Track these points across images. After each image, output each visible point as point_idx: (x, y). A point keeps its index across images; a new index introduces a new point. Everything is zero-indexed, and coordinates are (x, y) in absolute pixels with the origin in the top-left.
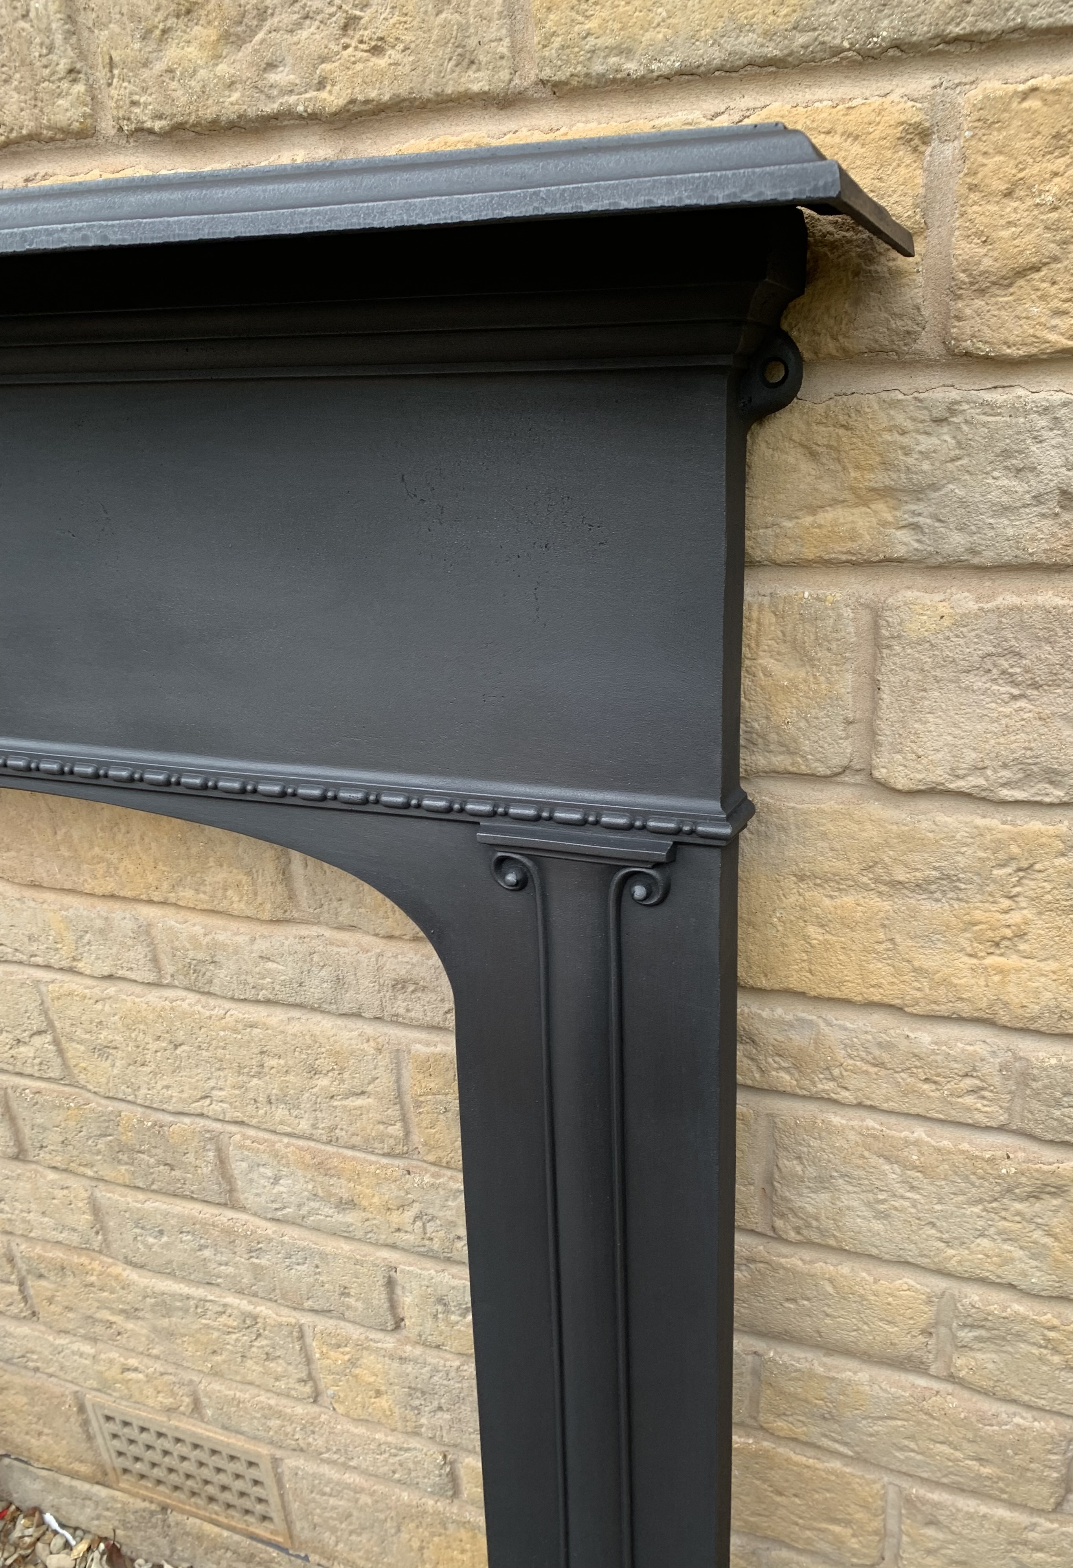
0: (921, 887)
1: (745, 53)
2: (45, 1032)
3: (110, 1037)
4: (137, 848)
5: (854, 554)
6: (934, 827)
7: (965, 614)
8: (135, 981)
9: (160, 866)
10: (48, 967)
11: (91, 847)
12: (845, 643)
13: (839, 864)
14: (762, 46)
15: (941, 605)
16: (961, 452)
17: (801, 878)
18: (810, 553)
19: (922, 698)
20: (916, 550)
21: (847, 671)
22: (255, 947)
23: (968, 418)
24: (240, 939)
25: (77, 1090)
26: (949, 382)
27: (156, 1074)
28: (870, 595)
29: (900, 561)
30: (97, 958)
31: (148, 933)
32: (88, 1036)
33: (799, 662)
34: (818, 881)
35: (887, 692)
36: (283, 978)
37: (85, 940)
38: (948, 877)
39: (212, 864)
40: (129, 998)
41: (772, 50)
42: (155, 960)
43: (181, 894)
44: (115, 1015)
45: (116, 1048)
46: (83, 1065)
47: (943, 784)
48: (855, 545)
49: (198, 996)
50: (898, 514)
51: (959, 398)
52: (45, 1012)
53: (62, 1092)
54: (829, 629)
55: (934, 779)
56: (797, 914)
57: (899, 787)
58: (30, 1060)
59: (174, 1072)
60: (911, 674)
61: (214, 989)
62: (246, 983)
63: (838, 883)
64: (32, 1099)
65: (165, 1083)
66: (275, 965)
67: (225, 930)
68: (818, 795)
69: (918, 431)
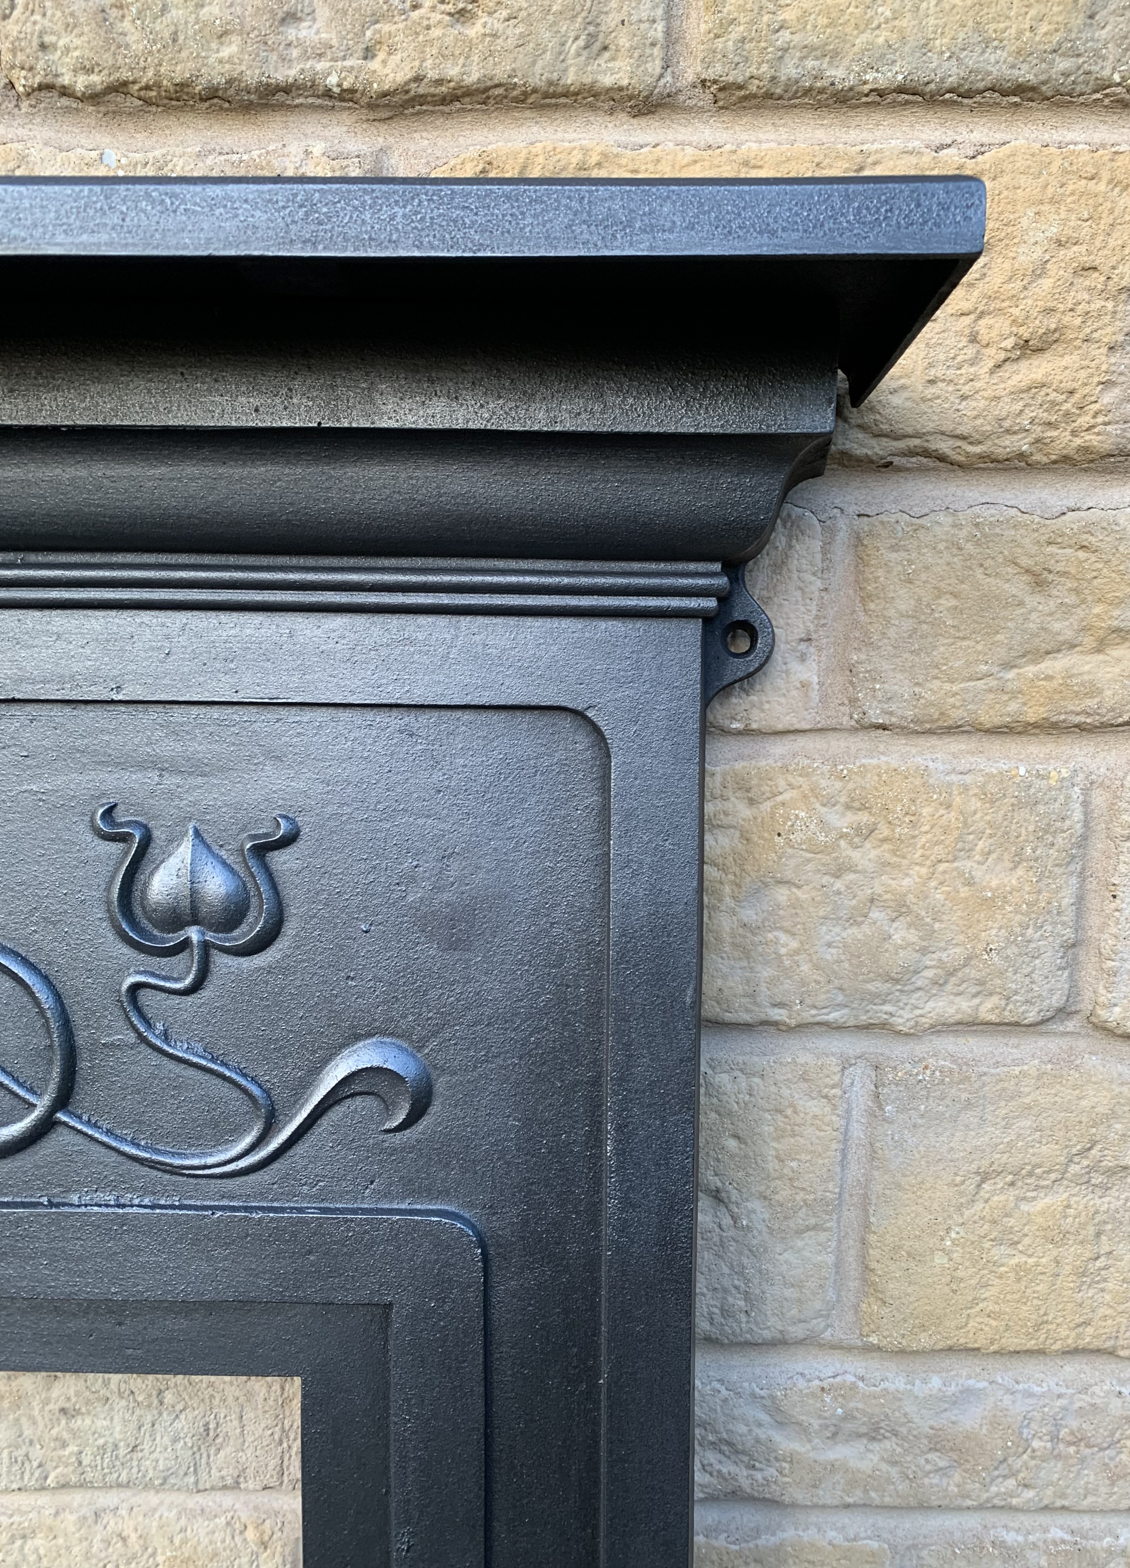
1: (989, 73)
14: (1013, 67)
41: (1026, 74)
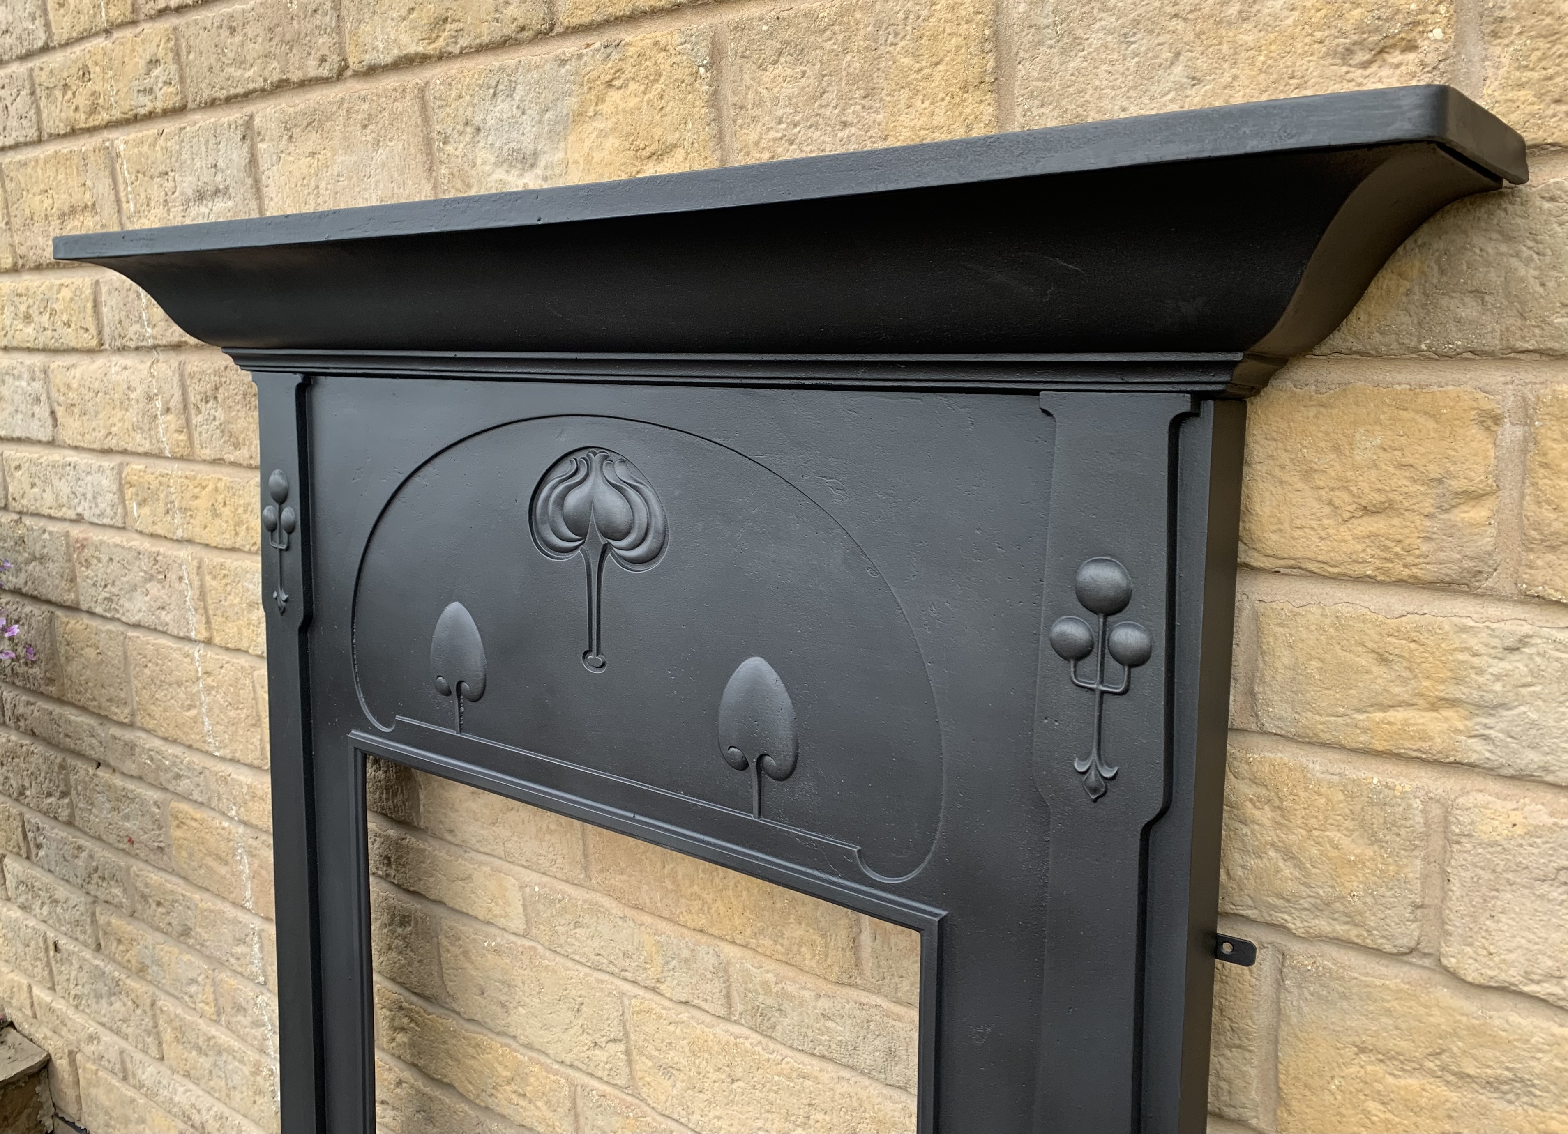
0: (1491, 1084)
2: (620, 1041)
3: (676, 1059)
4: (730, 893)
5: (1424, 753)
6: (1507, 1027)
7: (1538, 826)
8: (708, 1012)
9: (747, 913)
10: (635, 982)
11: (691, 886)
12: (1413, 831)
13: (1403, 1044)
15: (1513, 813)
16: (1535, 680)
17: (1362, 1050)
18: (1379, 746)
19: (1493, 898)
20: (1488, 759)
21: (1416, 857)
22: (819, 1004)
23: (1541, 651)
24: (806, 994)
25: (637, 1101)
26: (1522, 617)
27: (710, 1103)
28: (1440, 791)
29: (1471, 766)
30: (678, 984)
31: (726, 971)
32: (656, 1053)
33: (1366, 840)
34: (1381, 1057)
35: (1458, 885)
36: (840, 1038)
37: (671, 966)
38: (1522, 1080)
39: (792, 920)
40: (699, 1027)
42: (728, 996)
43: (762, 942)
44: (684, 1039)
45: (679, 1070)
46: (647, 1079)
47: (1516, 985)
48: (1426, 745)
49: (760, 1038)
50: (1469, 724)
51: (1531, 633)
52: (623, 1023)
53: (624, 1100)
54: (1398, 816)
55: (1507, 979)
56: (1357, 1086)
57: (1470, 979)
58: (602, 1064)
59: (727, 1104)
60: (1482, 872)
61: (777, 1034)
62: (806, 1036)
63: (1402, 1063)
64: (597, 1101)
65: (718, 1114)
66: (834, 1025)
67: (794, 982)
68: (1384, 970)
69: (1490, 655)
